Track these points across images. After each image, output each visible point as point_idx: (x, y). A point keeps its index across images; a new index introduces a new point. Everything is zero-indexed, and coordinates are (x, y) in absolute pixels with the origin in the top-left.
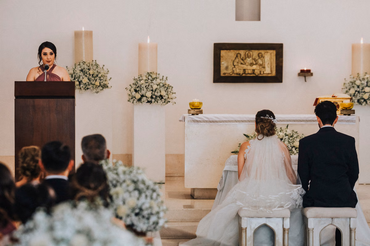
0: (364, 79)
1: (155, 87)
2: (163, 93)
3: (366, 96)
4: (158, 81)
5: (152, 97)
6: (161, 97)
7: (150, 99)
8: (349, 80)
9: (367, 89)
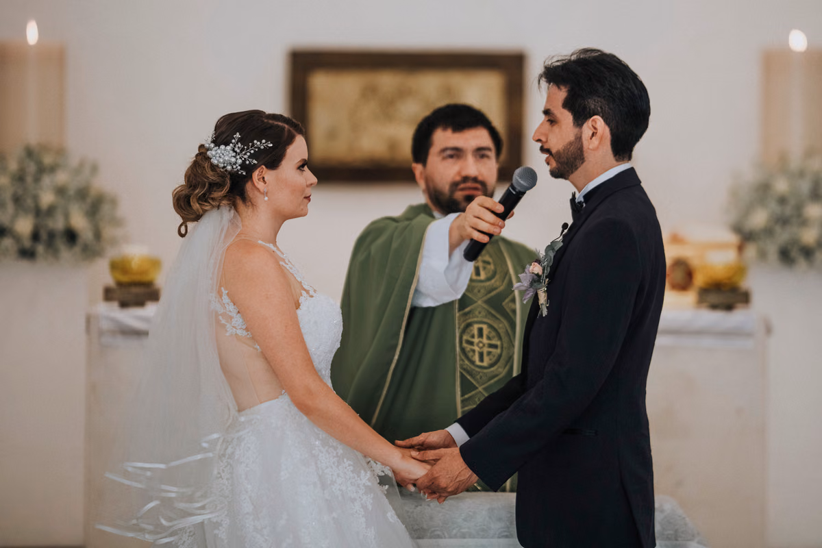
0: (802, 174)
1: (47, 198)
2: (79, 221)
3: (809, 236)
4: (61, 177)
5: (35, 236)
6: (71, 236)
7: (27, 244)
8: (750, 176)
9: (813, 211)
